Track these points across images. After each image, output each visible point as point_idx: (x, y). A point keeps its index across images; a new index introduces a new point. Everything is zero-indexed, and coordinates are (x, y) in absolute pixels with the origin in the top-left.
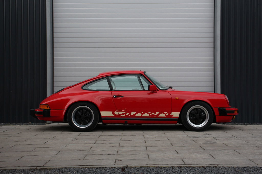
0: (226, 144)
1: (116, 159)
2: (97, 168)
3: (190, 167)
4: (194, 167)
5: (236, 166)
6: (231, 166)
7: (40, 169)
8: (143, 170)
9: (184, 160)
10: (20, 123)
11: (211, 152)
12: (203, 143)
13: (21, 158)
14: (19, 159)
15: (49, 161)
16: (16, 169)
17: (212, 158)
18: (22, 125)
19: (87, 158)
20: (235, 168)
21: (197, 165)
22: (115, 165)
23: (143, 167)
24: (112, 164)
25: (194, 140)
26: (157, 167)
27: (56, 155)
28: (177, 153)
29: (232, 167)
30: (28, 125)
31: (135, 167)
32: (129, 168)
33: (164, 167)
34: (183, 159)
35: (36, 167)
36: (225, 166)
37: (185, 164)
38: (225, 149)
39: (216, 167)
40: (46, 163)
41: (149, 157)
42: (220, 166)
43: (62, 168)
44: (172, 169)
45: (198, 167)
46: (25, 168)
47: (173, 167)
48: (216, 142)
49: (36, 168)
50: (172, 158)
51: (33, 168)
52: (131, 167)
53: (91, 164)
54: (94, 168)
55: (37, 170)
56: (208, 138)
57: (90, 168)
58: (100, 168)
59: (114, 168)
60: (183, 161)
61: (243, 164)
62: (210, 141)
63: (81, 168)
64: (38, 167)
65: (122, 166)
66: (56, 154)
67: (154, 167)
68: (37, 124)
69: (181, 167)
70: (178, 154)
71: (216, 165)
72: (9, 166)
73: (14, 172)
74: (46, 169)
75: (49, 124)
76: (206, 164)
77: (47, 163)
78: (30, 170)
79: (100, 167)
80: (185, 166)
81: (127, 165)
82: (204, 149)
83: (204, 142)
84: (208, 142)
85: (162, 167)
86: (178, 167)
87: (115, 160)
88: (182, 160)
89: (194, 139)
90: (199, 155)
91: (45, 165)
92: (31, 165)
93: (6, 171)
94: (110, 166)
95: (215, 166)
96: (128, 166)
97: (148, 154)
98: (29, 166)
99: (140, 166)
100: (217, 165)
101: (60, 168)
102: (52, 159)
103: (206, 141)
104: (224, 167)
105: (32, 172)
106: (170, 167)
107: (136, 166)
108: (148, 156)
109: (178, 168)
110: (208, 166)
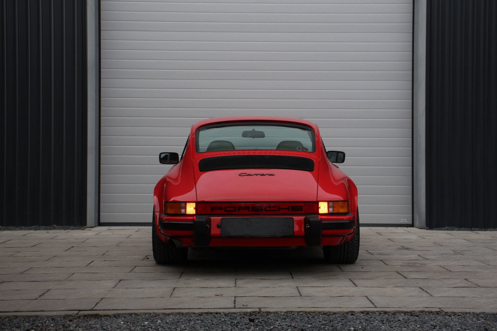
0: (447, 268)
1: (235, 297)
2: (201, 314)
3: (386, 313)
4: (394, 313)
5: (478, 311)
6: (468, 311)
7: (85, 316)
8: (294, 318)
9: (371, 298)
10: (34, 227)
11: (422, 284)
12: (401, 266)
13: (45, 293)
14: (40, 296)
15: (102, 299)
16: (37, 316)
17: (425, 294)
18: (39, 230)
19: (176, 293)
20: (478, 315)
21: (401, 310)
22: (235, 308)
23: (291, 312)
24: (229, 306)
25: (381, 260)
26: (320, 312)
27: (113, 288)
28: (354, 284)
29: (470, 313)
30: (50, 229)
31: (277, 313)
32: (265, 314)
33: (335, 313)
34: (368, 297)
35: (77, 312)
36: (456, 311)
37: (376, 307)
38: (447, 277)
39: (438, 313)
40: (96, 305)
41: (300, 293)
42: (446, 310)
43: (131, 314)
44: (350, 317)
45: (402, 312)
46: (55, 313)
47: (352, 313)
48: (425, 265)
49: (77, 314)
50: (346, 294)
51: (71, 313)
52: (268, 313)
53: (186, 306)
54: (194, 313)
55: (79, 317)
56: (407, 256)
57: (186, 314)
58: (207, 313)
59: (234, 313)
60: (370, 301)
61: (491, 306)
62: (413, 262)
63: (169, 314)
64: (82, 312)
65: (249, 310)
66: (114, 285)
67: (314, 312)
68: (68, 229)
69: (367, 313)
70: (356, 286)
71: (439, 310)
72: (22, 309)
73: (34, 321)
74: (96, 316)
75: (92, 227)
76: (418, 306)
77: (97, 303)
78: (65, 317)
79: (205, 313)
80: (377, 311)
81: (260, 309)
82: (406, 278)
83: (402, 264)
84: (409, 263)
85: (330, 312)
86: (362, 312)
87: (234, 299)
88: (368, 299)
89: (382, 257)
90: (399, 290)
91: (94, 309)
92: (66, 308)
93: (18, 320)
94: (226, 311)
95: (436, 312)
96: (262, 310)
97: (297, 287)
98: (63, 309)
99: (285, 310)
100: (440, 308)
101: (125, 314)
102: (106, 297)
103: (407, 262)
104: (454, 312)
105: (71, 321)
106: (347, 313)
107: (277, 310)
108: (298, 290)
109: (362, 315)
110: (422, 312)
